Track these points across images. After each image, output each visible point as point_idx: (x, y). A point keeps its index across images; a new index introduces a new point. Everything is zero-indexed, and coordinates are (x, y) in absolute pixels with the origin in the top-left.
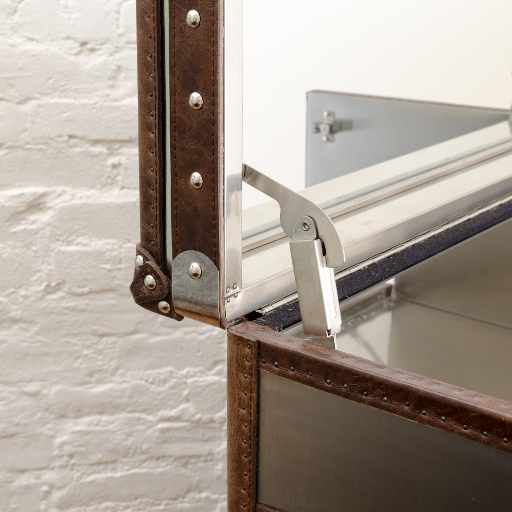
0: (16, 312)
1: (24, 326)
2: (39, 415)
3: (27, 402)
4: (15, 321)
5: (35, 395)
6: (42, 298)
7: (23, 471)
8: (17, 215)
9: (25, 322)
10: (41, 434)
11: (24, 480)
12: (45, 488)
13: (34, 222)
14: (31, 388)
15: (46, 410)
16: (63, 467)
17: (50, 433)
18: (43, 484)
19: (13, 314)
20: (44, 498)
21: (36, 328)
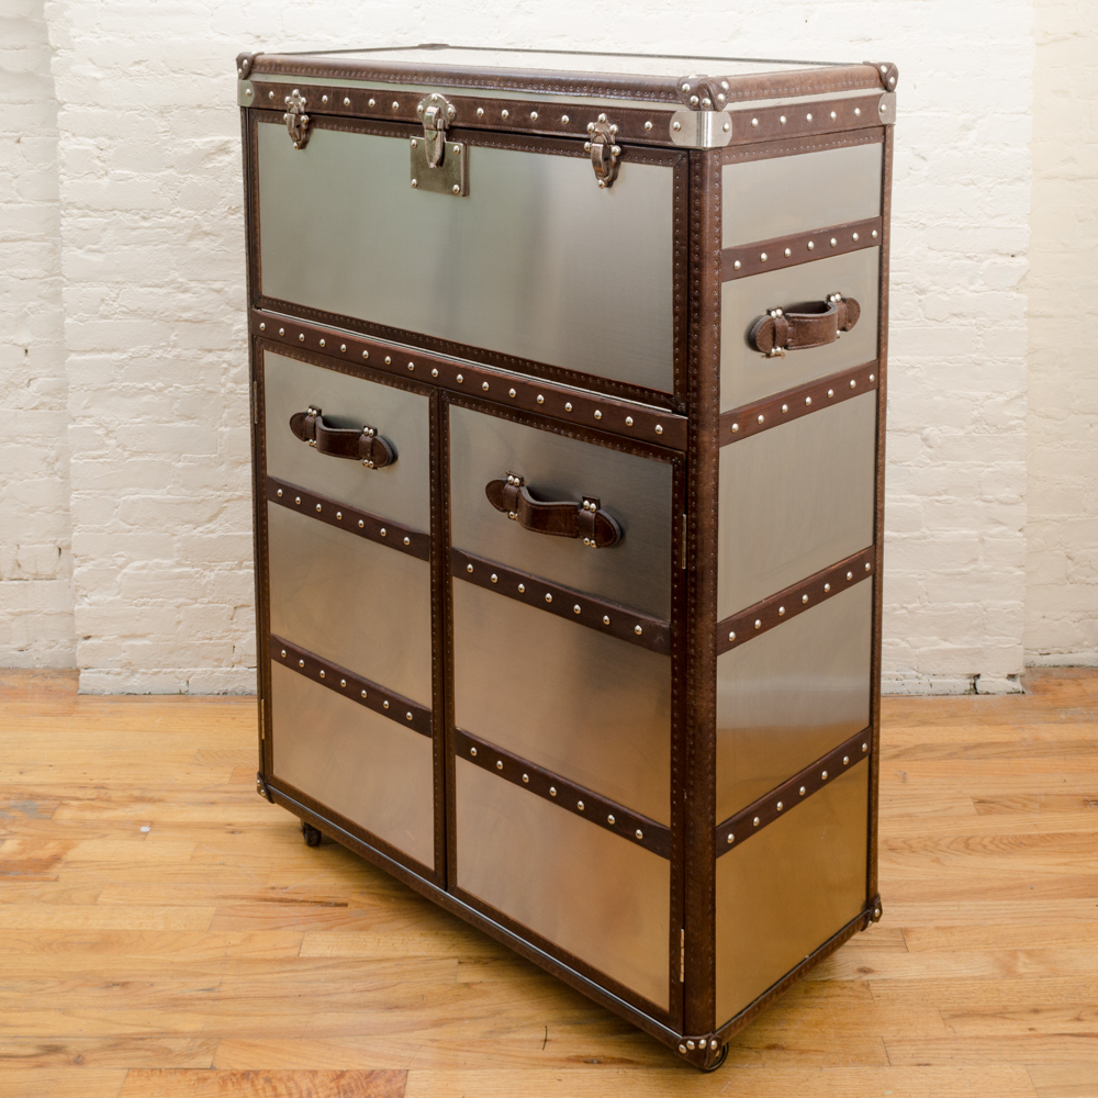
0: (207, 228)
1: (213, 238)
2: (222, 307)
3: (214, 296)
4: (207, 234)
5: (218, 291)
6: (225, 218)
7: (210, 351)
8: (209, 156)
9: (214, 235)
10: (223, 322)
11: (210, 358)
12: (225, 365)
13: (221, 162)
14: (217, 285)
15: (228, 304)
16: (238, 349)
17: (230, 322)
18: (224, 362)
19: (205, 229)
20: (224, 374)
21: (221, 240)
